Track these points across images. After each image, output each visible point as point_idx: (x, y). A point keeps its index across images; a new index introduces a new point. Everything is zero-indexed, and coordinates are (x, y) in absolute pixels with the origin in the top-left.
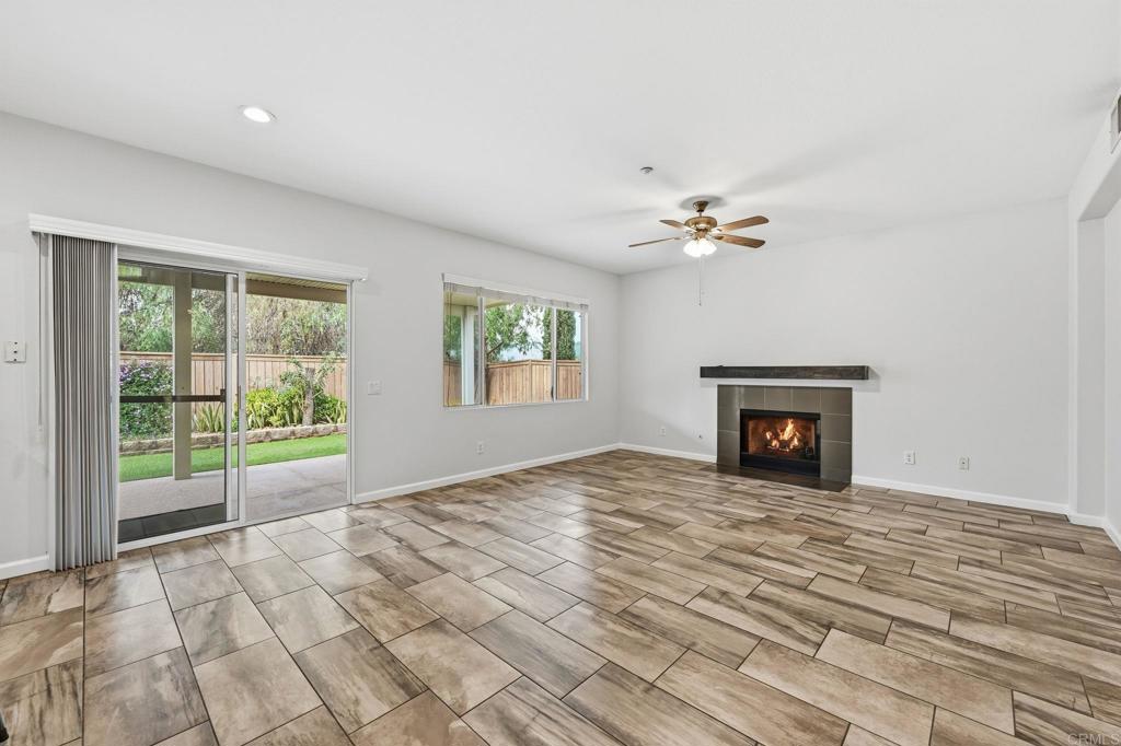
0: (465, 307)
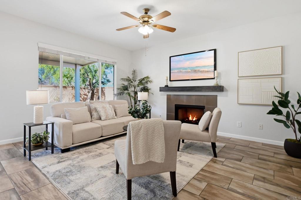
0: (76, 65)
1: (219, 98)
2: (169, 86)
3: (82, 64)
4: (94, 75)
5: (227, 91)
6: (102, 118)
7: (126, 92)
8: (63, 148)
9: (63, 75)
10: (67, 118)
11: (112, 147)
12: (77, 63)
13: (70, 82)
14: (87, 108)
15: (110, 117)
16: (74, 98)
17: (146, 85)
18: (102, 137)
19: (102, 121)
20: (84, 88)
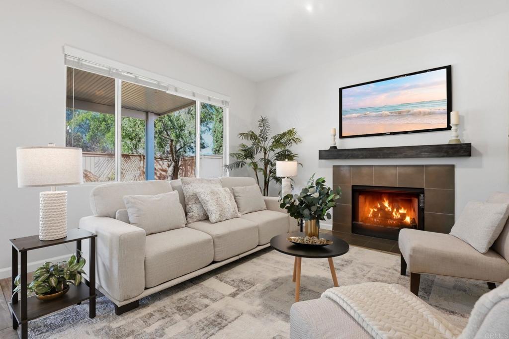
0: (147, 112)
1: (458, 172)
2: (338, 148)
3: (159, 112)
4: (180, 134)
5: (480, 155)
6: (213, 218)
7: (248, 161)
8: (119, 305)
9: (124, 134)
10: (131, 220)
11: (242, 290)
12: (149, 109)
13: (136, 147)
14: (178, 195)
15: (228, 215)
16: (142, 177)
17: (288, 148)
18: (214, 262)
19: (213, 225)
20: (160, 158)
